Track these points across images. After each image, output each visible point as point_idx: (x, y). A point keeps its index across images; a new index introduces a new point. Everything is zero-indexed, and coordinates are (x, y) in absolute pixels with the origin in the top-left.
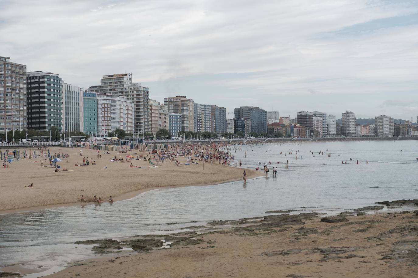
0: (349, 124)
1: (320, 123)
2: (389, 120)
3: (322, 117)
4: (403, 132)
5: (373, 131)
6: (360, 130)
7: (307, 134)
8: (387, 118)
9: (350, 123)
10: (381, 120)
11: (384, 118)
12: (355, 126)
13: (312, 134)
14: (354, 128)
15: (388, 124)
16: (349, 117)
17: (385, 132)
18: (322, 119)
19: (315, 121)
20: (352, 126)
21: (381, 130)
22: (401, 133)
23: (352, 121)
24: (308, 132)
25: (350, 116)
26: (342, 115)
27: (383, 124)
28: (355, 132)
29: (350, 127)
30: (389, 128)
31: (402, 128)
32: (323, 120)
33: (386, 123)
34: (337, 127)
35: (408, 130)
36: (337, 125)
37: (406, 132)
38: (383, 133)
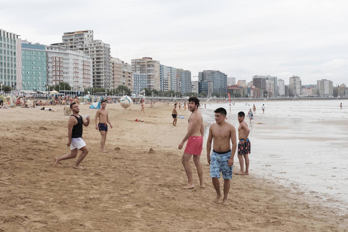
0: (296, 87)
1: (272, 86)
2: (329, 83)
3: (274, 80)
4: (341, 93)
5: (316, 92)
6: (304, 91)
7: (261, 94)
8: (327, 81)
9: (297, 86)
10: (322, 83)
11: (325, 82)
12: (301, 88)
13: (266, 95)
14: (300, 90)
15: (328, 86)
16: (295, 80)
17: (325, 93)
18: (273, 82)
19: (268, 84)
20: (298, 88)
21: (322, 92)
22: (339, 94)
23: (298, 84)
24: (262, 93)
25: (297, 80)
26: (290, 79)
27: (324, 87)
28: (301, 93)
29: (297, 89)
30: (329, 90)
31: (340, 89)
32: (275, 82)
33: (327, 85)
34: (285, 89)
35: (345, 92)
37: (343, 93)
38: (324, 94)
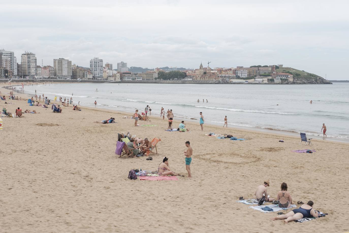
0: (30, 66)
1: (8, 63)
2: (68, 63)
3: (10, 56)
4: (80, 75)
5: (53, 73)
6: (40, 72)
7: (2, 74)
8: (66, 61)
9: (31, 64)
10: (60, 62)
11: (63, 61)
12: (36, 68)
14: (35, 70)
15: (67, 67)
16: (30, 58)
17: (64, 74)
18: (10, 59)
19: (4, 61)
20: (33, 67)
21: (60, 73)
22: (78, 75)
23: (33, 63)
25: (31, 57)
26: (22, 56)
27: (62, 67)
28: (36, 74)
29: (31, 68)
30: (68, 71)
31: (79, 71)
33: (65, 66)
34: (18, 68)
35: (84, 73)
36: (17, 66)
37: (82, 75)
38: (62, 75)
